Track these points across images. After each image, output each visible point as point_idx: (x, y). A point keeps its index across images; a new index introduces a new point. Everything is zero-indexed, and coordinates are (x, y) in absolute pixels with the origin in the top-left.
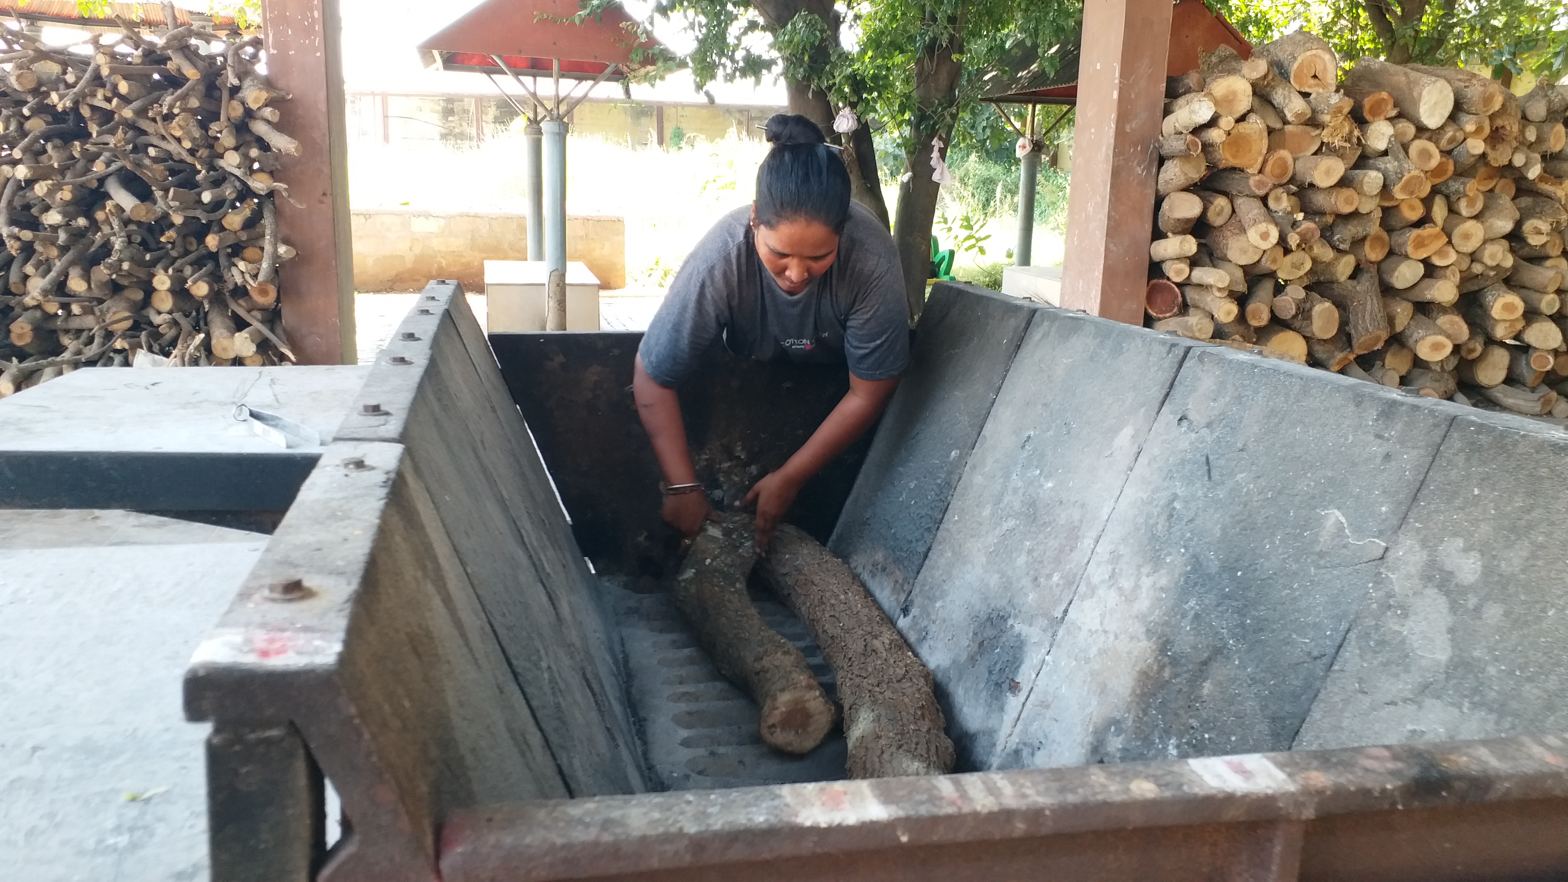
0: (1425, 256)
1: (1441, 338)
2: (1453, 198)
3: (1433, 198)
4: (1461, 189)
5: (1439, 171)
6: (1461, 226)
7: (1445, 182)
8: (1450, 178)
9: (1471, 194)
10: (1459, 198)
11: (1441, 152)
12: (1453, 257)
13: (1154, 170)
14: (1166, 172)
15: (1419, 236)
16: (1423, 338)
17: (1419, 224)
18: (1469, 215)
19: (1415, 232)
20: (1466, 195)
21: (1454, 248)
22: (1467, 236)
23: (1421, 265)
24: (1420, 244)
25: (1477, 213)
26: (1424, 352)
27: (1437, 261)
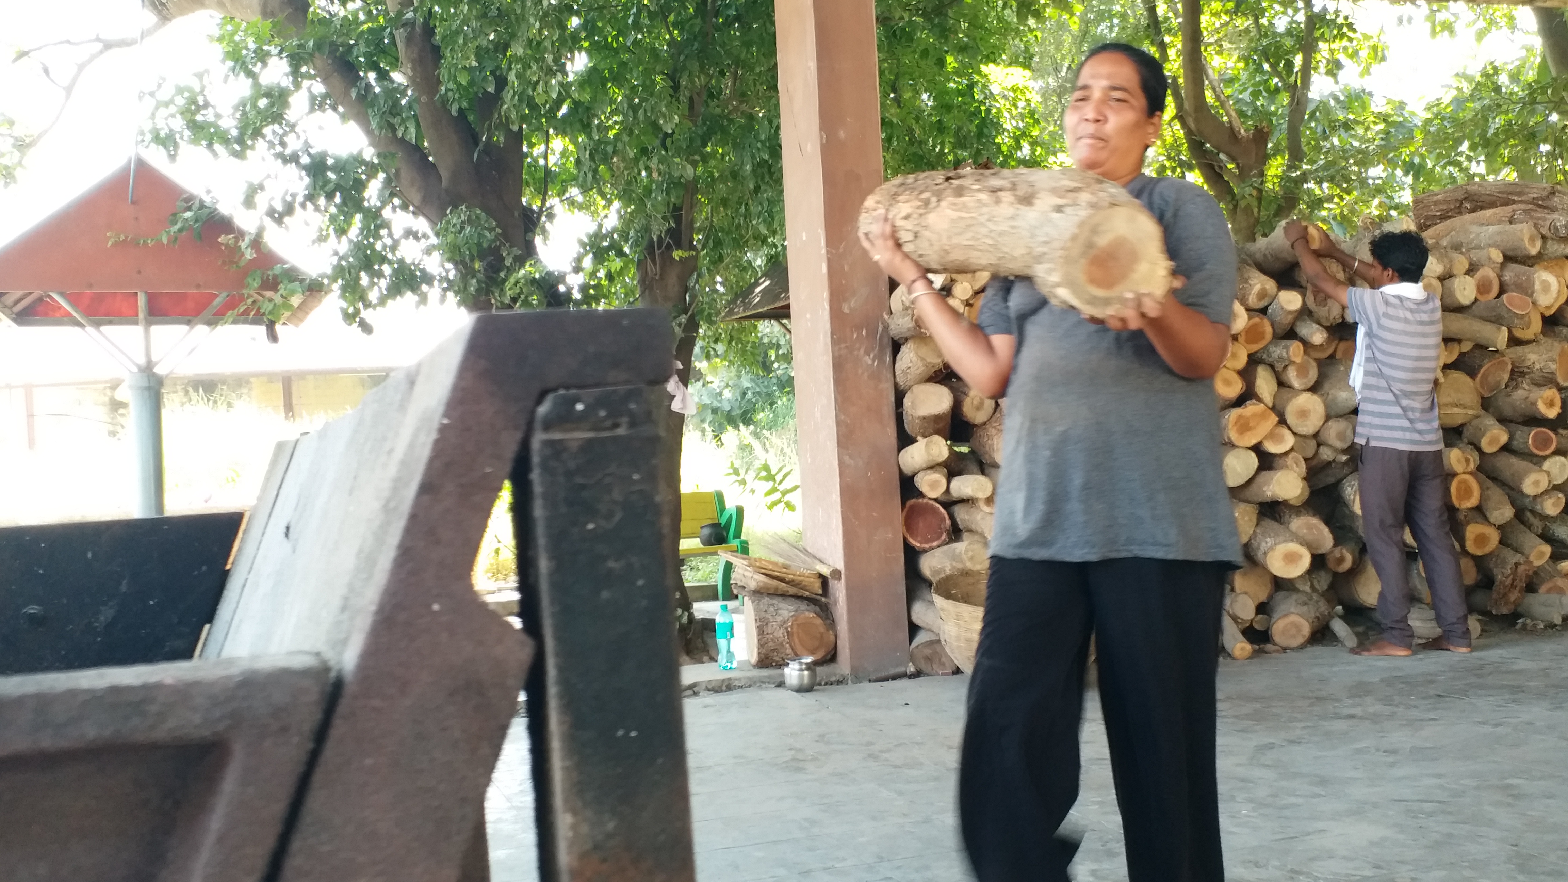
0: (1254, 442)
1: (1294, 547)
2: (1279, 367)
3: (1255, 370)
4: (1284, 354)
5: (1252, 334)
6: (1294, 401)
7: (1265, 349)
8: (1270, 343)
9: (1298, 360)
10: (1286, 367)
11: (1248, 310)
12: (1289, 441)
13: (888, 359)
14: (901, 359)
15: (1240, 417)
16: (1271, 548)
17: (1239, 402)
18: (1302, 387)
19: (1235, 413)
20: (1292, 363)
21: (1289, 428)
22: (1303, 414)
23: (1253, 455)
24: (1244, 427)
25: (1312, 383)
26: (1278, 566)
27: (1271, 447)
